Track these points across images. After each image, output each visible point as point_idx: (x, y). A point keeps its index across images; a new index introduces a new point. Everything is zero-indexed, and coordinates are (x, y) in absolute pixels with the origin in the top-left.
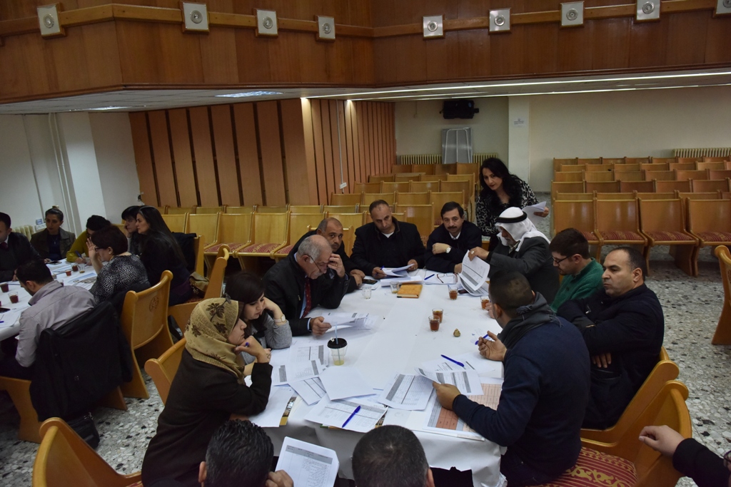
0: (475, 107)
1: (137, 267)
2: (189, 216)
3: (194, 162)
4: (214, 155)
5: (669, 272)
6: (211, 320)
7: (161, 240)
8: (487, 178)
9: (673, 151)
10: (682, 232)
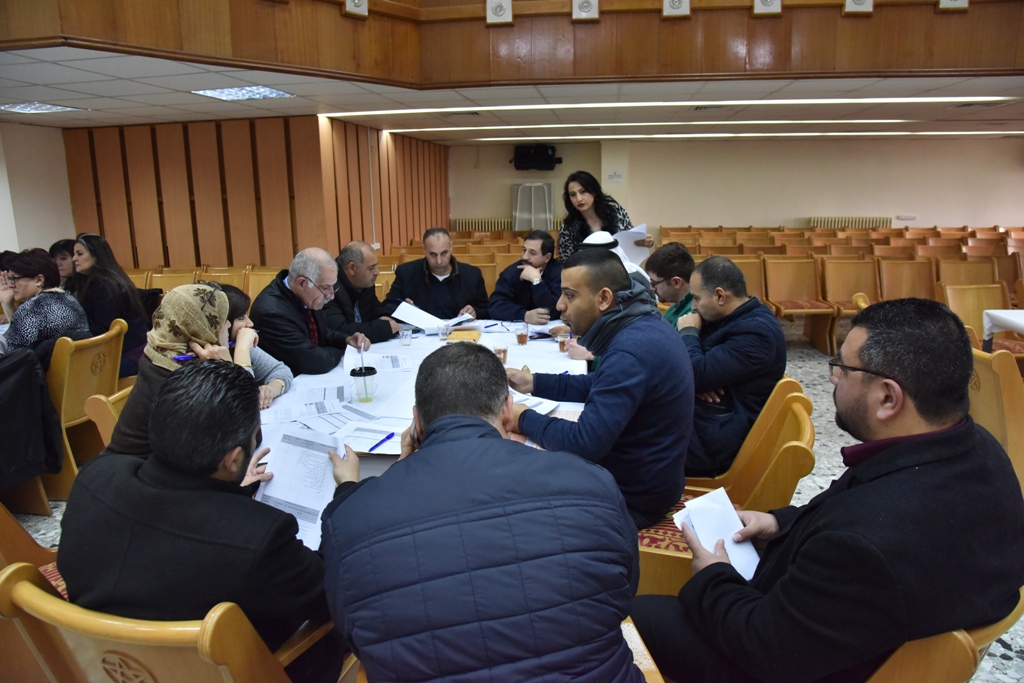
0: (558, 155)
1: (75, 310)
2: (151, 277)
3: (160, 204)
4: (191, 193)
5: (802, 353)
6: (202, 309)
7: (111, 281)
8: (574, 194)
9: (809, 220)
10: (817, 300)
